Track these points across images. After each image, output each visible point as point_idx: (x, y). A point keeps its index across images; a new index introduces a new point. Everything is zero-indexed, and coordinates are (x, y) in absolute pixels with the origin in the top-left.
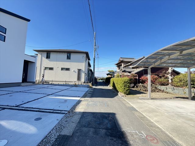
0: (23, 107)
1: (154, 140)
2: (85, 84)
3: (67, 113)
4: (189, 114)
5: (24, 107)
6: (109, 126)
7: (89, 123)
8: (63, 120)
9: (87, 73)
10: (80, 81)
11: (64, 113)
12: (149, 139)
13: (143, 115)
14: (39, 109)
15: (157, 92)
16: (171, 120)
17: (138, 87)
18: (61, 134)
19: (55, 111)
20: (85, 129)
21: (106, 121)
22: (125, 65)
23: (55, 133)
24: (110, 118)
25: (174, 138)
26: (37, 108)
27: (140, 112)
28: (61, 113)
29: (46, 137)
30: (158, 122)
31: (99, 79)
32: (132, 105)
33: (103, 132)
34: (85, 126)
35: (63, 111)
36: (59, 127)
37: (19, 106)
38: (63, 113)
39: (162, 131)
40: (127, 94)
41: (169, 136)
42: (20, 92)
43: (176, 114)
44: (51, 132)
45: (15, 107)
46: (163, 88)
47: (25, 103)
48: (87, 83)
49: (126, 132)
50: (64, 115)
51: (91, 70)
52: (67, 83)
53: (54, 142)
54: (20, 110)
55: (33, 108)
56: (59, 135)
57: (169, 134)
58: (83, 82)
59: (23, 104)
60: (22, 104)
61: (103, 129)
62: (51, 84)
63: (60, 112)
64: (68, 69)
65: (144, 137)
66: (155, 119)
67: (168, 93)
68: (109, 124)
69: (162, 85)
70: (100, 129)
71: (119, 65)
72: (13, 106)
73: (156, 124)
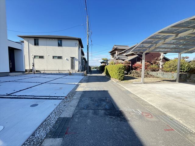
0: (15, 95)
1: (149, 115)
2: (79, 72)
3: (64, 99)
4: (177, 93)
5: (17, 96)
6: (107, 107)
7: (88, 106)
8: (60, 105)
9: (80, 61)
10: (74, 69)
11: (62, 99)
12: (145, 115)
13: (138, 97)
14: (34, 96)
15: (149, 77)
16: (163, 99)
17: (131, 74)
18: (60, 117)
19: (51, 98)
20: (84, 111)
21: (105, 103)
22: (119, 53)
23: (54, 116)
24: (107, 101)
25: (165, 113)
26: (31, 96)
27: (135, 94)
28: (58, 99)
29: (46, 120)
30: (151, 101)
31: (93, 68)
32: (127, 89)
33: (102, 112)
34: (84, 109)
35: (60, 97)
36: (58, 111)
37: (10, 94)
38: (60, 99)
39: (155, 108)
40: (122, 80)
41: (161, 112)
42: (9, 81)
43: (166, 94)
44: (50, 116)
45: (6, 95)
46: (154, 73)
47: (17, 92)
48: (81, 71)
49: (123, 111)
50: (61, 100)
51: (85, 59)
52: (61, 72)
53: (55, 124)
54: (13, 98)
55: (27, 96)
56: (59, 118)
57: (161, 110)
58: (78, 70)
59: (15, 93)
60: (13, 93)
61: (102, 110)
62: (44, 74)
63: (56, 98)
64: (60, 58)
65: (140, 114)
66: (148, 99)
67: (158, 78)
68: (107, 106)
69: (153, 71)
70: (99, 110)
71: (113, 53)
72: (4, 95)
73: (150, 103)
